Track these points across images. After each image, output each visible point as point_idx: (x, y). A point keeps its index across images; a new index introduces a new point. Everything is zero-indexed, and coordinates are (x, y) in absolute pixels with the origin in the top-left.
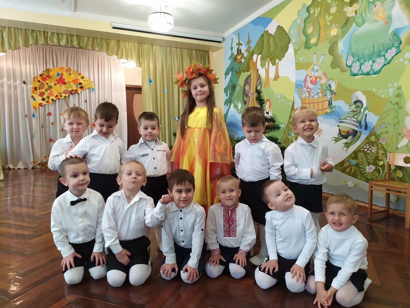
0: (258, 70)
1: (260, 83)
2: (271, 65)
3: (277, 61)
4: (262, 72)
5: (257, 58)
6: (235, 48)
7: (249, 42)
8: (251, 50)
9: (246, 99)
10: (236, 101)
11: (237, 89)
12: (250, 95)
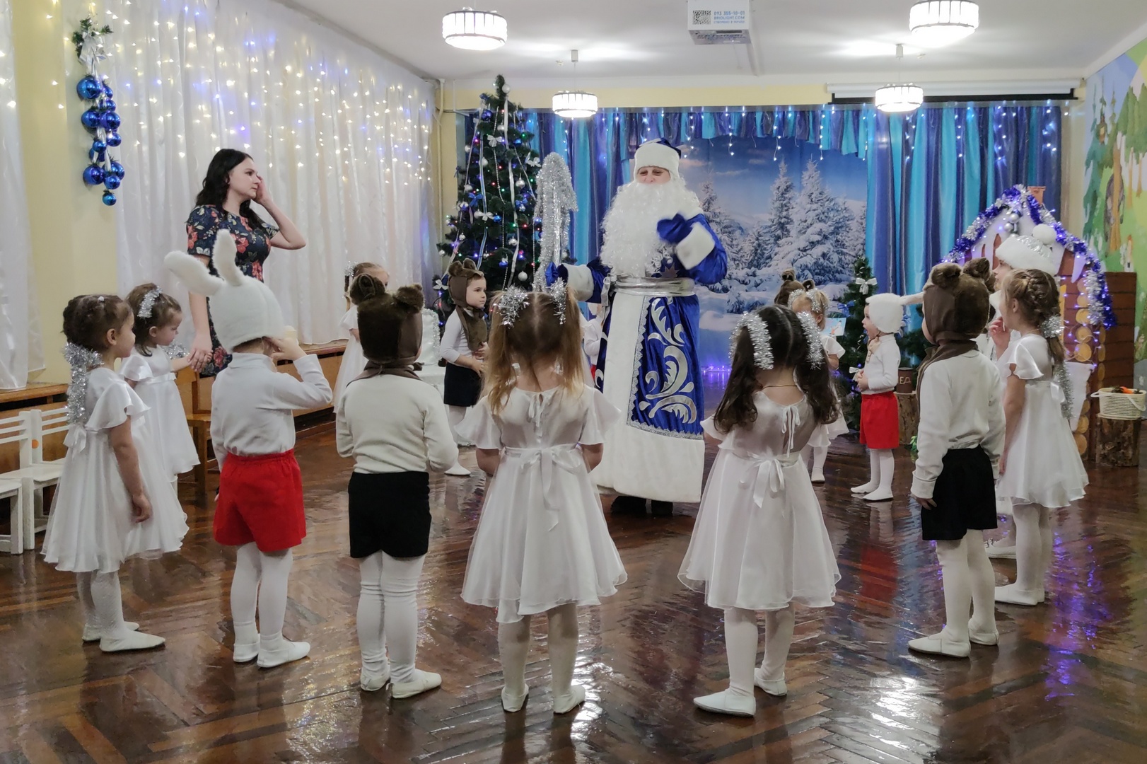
0: (1121, 168)
1: (1123, 198)
2: (1135, 161)
3: (1141, 155)
4: (1125, 174)
5: (1121, 140)
6: (1099, 106)
7: (1113, 102)
8: (1116, 121)
9: (1108, 229)
10: (1096, 230)
11: (1100, 202)
12: (1112, 221)
